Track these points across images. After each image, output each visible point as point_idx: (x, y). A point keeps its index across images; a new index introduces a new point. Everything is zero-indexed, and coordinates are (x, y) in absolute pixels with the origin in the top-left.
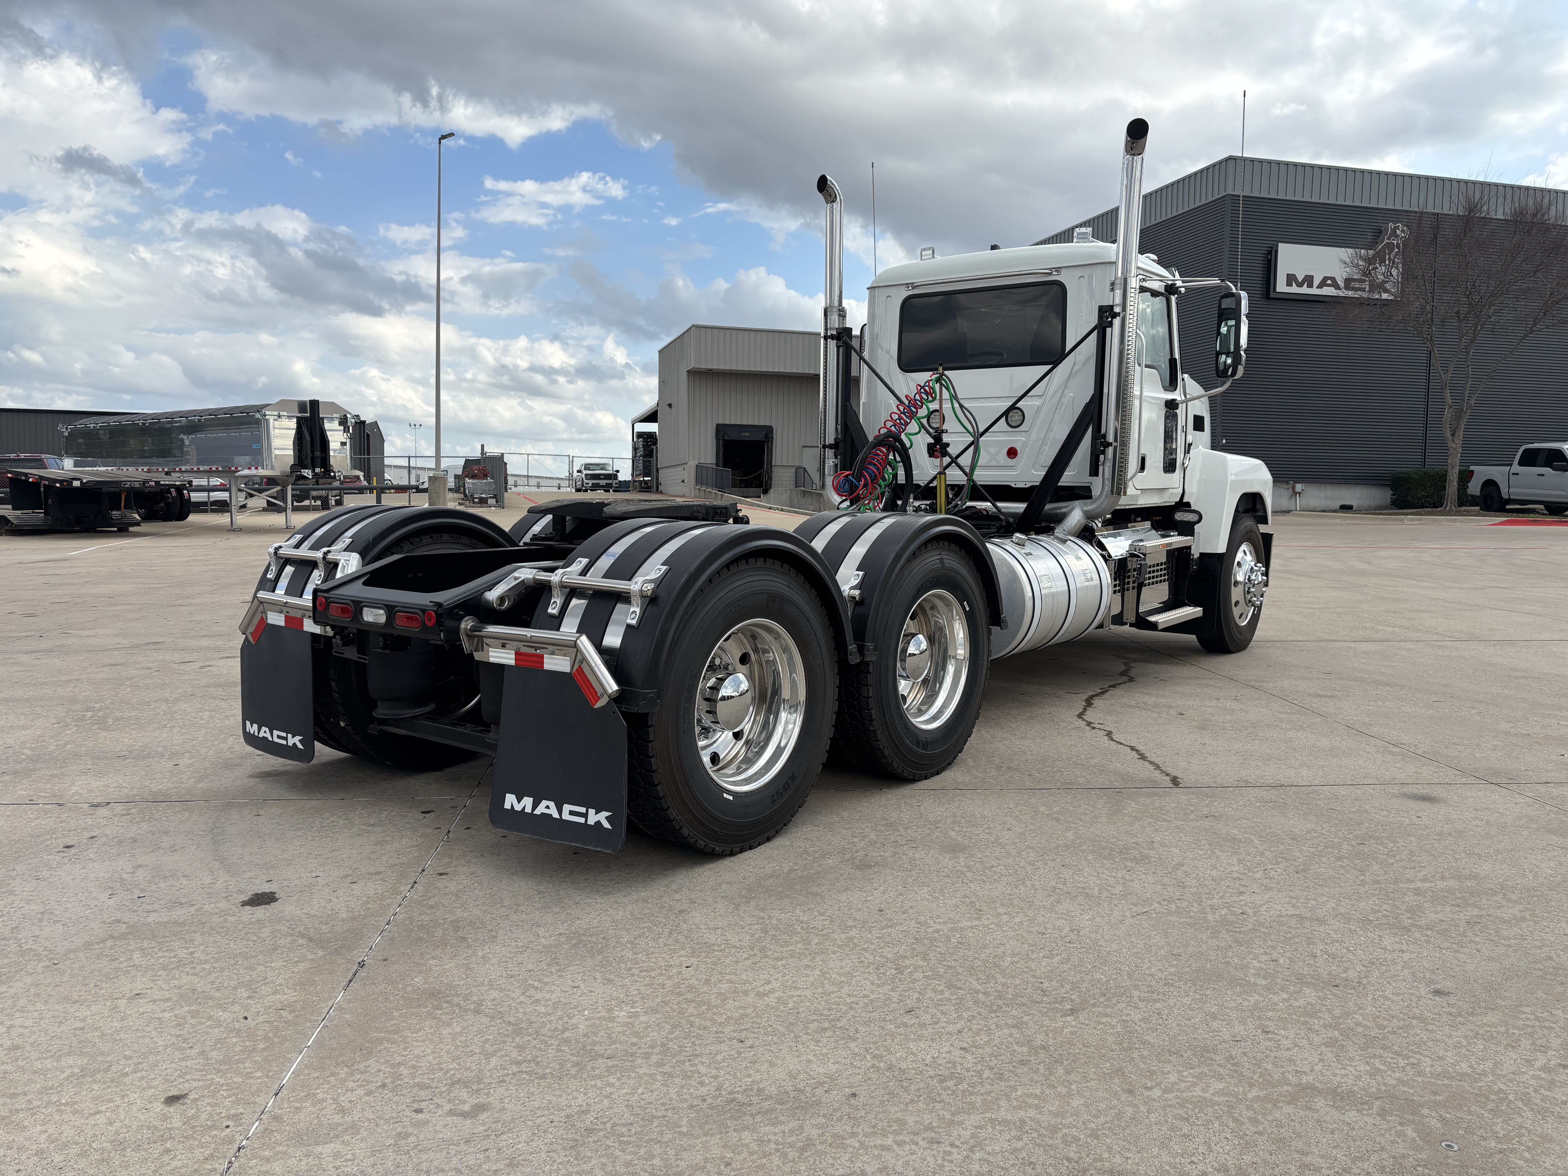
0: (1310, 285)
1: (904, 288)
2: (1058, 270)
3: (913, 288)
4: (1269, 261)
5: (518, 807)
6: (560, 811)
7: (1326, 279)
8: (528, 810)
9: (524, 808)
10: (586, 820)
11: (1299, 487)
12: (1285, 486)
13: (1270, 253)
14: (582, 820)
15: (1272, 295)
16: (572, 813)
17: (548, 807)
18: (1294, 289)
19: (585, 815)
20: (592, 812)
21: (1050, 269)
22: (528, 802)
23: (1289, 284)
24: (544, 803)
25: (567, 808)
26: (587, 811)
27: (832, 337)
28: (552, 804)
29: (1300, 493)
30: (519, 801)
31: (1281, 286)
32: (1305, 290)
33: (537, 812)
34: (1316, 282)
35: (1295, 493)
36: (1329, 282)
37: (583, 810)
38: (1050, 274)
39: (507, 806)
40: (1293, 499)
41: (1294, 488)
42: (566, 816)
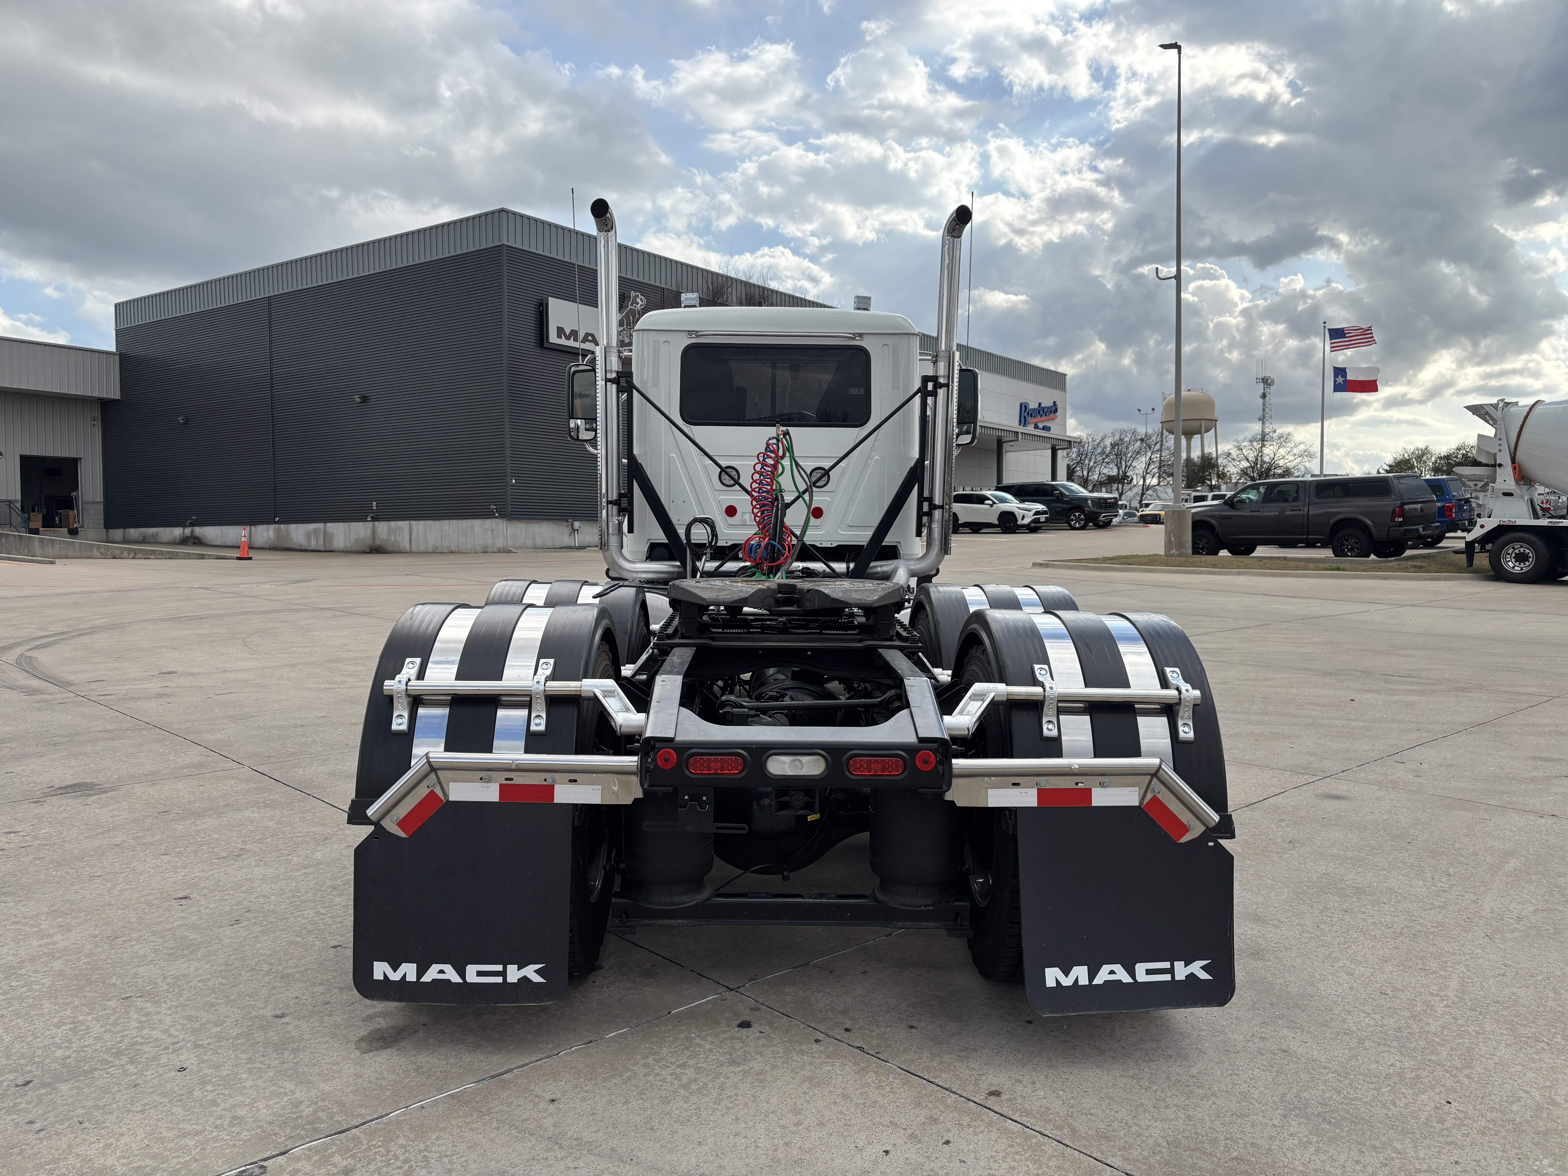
0: (576, 340)
1: (685, 334)
2: (861, 335)
3: (697, 336)
4: (541, 313)
5: (1067, 982)
6: (1132, 974)
7: (587, 335)
8: (1084, 981)
9: (1077, 980)
10: (1173, 976)
11: (577, 524)
12: (565, 524)
13: (541, 305)
14: (1167, 977)
15: (546, 345)
16: (1149, 972)
17: (1112, 972)
18: (563, 341)
19: (1171, 971)
20: (1179, 965)
21: (854, 334)
22: (1080, 973)
23: (559, 336)
24: (1106, 969)
25: (1141, 969)
26: (1172, 965)
27: (610, 380)
28: (1118, 968)
29: (578, 530)
30: (1066, 974)
31: (553, 338)
32: (571, 343)
33: (1098, 980)
34: (581, 336)
35: (574, 530)
36: (590, 338)
37: (1166, 965)
38: (854, 339)
39: (1050, 983)
40: (572, 535)
41: (572, 525)
42: (1141, 976)
